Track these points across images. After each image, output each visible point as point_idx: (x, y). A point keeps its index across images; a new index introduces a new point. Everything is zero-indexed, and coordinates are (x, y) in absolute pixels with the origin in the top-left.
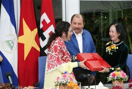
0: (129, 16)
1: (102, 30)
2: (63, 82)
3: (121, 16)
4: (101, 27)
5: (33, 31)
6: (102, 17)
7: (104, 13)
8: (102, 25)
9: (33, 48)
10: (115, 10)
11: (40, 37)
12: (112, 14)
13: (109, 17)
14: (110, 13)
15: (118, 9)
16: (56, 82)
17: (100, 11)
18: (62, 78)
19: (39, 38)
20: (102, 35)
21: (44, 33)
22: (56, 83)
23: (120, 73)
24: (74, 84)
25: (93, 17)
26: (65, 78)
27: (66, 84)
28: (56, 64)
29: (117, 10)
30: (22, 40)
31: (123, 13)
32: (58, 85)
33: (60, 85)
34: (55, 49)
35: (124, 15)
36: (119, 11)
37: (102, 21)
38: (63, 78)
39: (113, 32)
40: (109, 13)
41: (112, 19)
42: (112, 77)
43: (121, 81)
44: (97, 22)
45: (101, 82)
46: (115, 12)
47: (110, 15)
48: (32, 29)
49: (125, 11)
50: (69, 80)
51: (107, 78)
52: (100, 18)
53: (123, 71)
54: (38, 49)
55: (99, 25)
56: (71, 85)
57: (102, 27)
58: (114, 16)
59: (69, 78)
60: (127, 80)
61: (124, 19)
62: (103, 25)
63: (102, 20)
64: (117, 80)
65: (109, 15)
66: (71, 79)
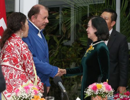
22: (14, 98)
26: (27, 91)
38: (24, 90)
42: (92, 91)
45: (79, 98)
50: (33, 95)
59: (33, 91)
66: (36, 93)
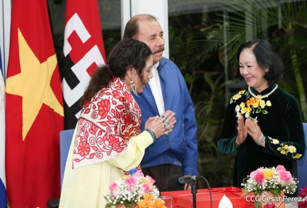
0: (298, 21)
1: (225, 60)
2: (127, 195)
3: (277, 21)
4: (223, 50)
5: (44, 63)
6: (226, 24)
7: (230, 14)
8: (226, 45)
9: (44, 106)
10: (262, 6)
11: (64, 79)
12: (253, 15)
13: (244, 24)
14: (246, 13)
15: (268, 4)
16: (108, 197)
17: (220, 9)
18: (122, 187)
19: (62, 81)
20: (226, 73)
21: (74, 69)
22: (107, 200)
23: (276, 173)
24: (156, 202)
25: (204, 24)
26: (130, 185)
27: (134, 202)
28: (108, 148)
29: (265, 7)
30: (15, 85)
31: (282, 12)
32: (112, 204)
33: (118, 203)
34: (101, 108)
35: (284, 19)
36: (273, 8)
37: (225, 36)
38: (126, 186)
39: (249, 66)
40: (244, 14)
41: (253, 30)
42: (255, 183)
43: (279, 192)
44: (212, 39)
46: (260, 10)
47: (247, 18)
48: (42, 59)
49: (286, 8)
50: (141, 193)
51: (242, 184)
52: (221, 27)
53: (283, 167)
54: (60, 110)
55: (218, 47)
56: (146, 204)
57: (226, 51)
58: (257, 22)
59: (141, 186)
60: (294, 190)
61: (285, 30)
62: (228, 46)
63: (225, 33)
64: (267, 190)
65: (244, 19)
66: (147, 189)
